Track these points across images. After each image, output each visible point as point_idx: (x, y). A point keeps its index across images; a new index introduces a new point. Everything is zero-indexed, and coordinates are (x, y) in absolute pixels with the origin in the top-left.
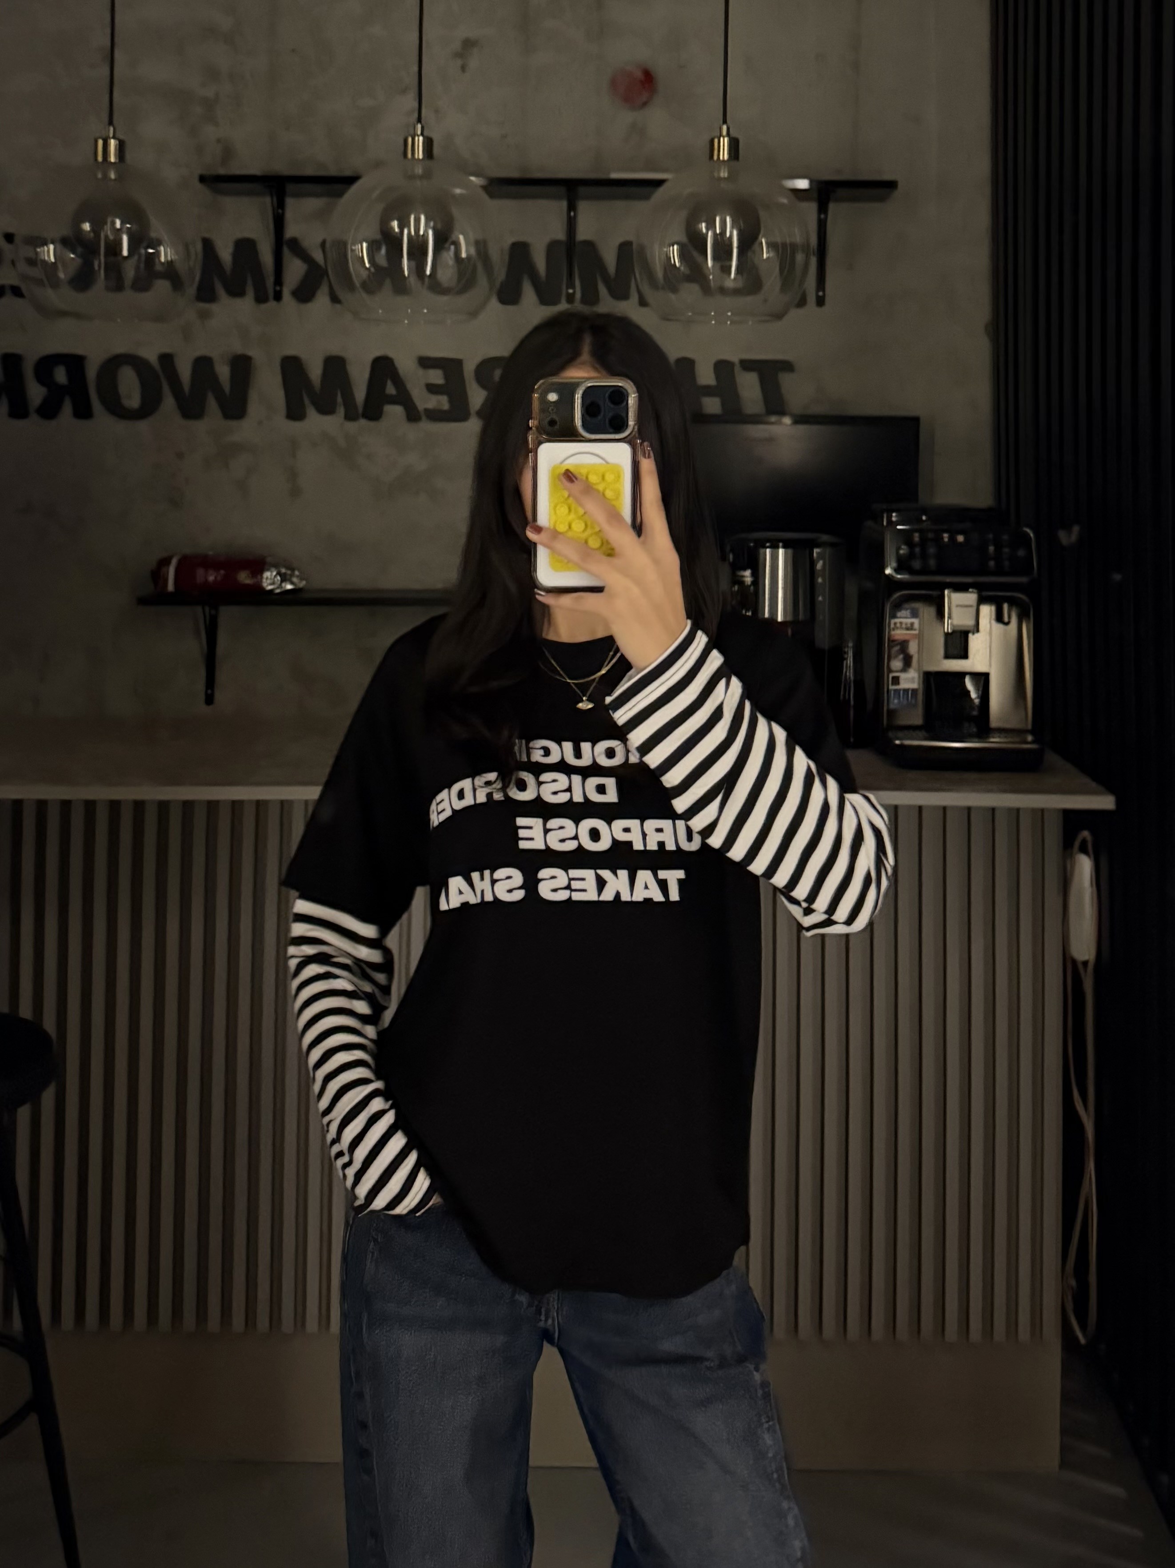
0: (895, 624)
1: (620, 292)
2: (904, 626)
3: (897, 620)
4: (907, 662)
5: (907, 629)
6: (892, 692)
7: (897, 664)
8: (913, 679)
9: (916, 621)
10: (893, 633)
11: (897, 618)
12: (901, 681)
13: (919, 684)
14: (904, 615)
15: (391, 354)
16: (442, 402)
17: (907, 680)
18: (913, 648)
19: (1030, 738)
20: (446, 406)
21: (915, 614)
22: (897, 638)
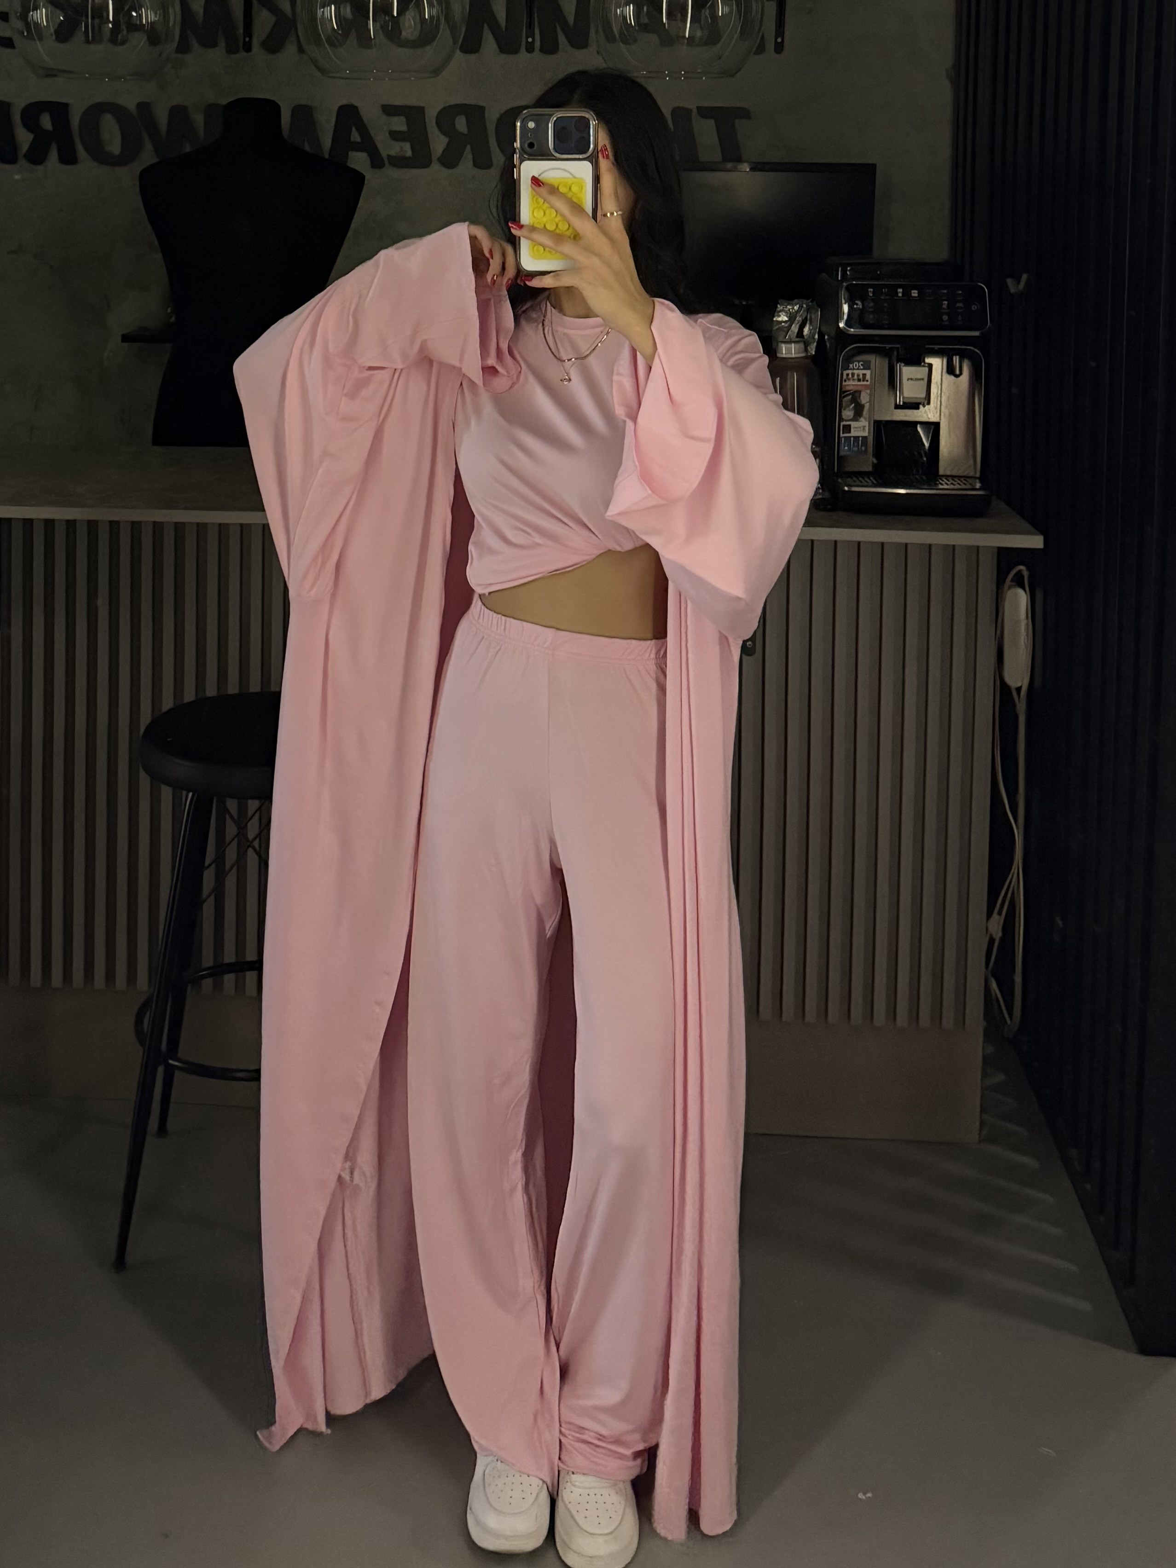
0: (848, 375)
1: (579, 41)
2: (856, 377)
3: (850, 372)
4: (858, 412)
5: (859, 380)
6: (843, 439)
7: (848, 413)
8: (864, 427)
9: (868, 372)
10: (844, 383)
11: (851, 369)
12: (852, 430)
13: (869, 433)
14: (857, 367)
15: (356, 104)
16: (406, 149)
17: (860, 428)
18: (864, 398)
19: (978, 485)
20: (409, 153)
21: (867, 366)
22: (848, 388)
